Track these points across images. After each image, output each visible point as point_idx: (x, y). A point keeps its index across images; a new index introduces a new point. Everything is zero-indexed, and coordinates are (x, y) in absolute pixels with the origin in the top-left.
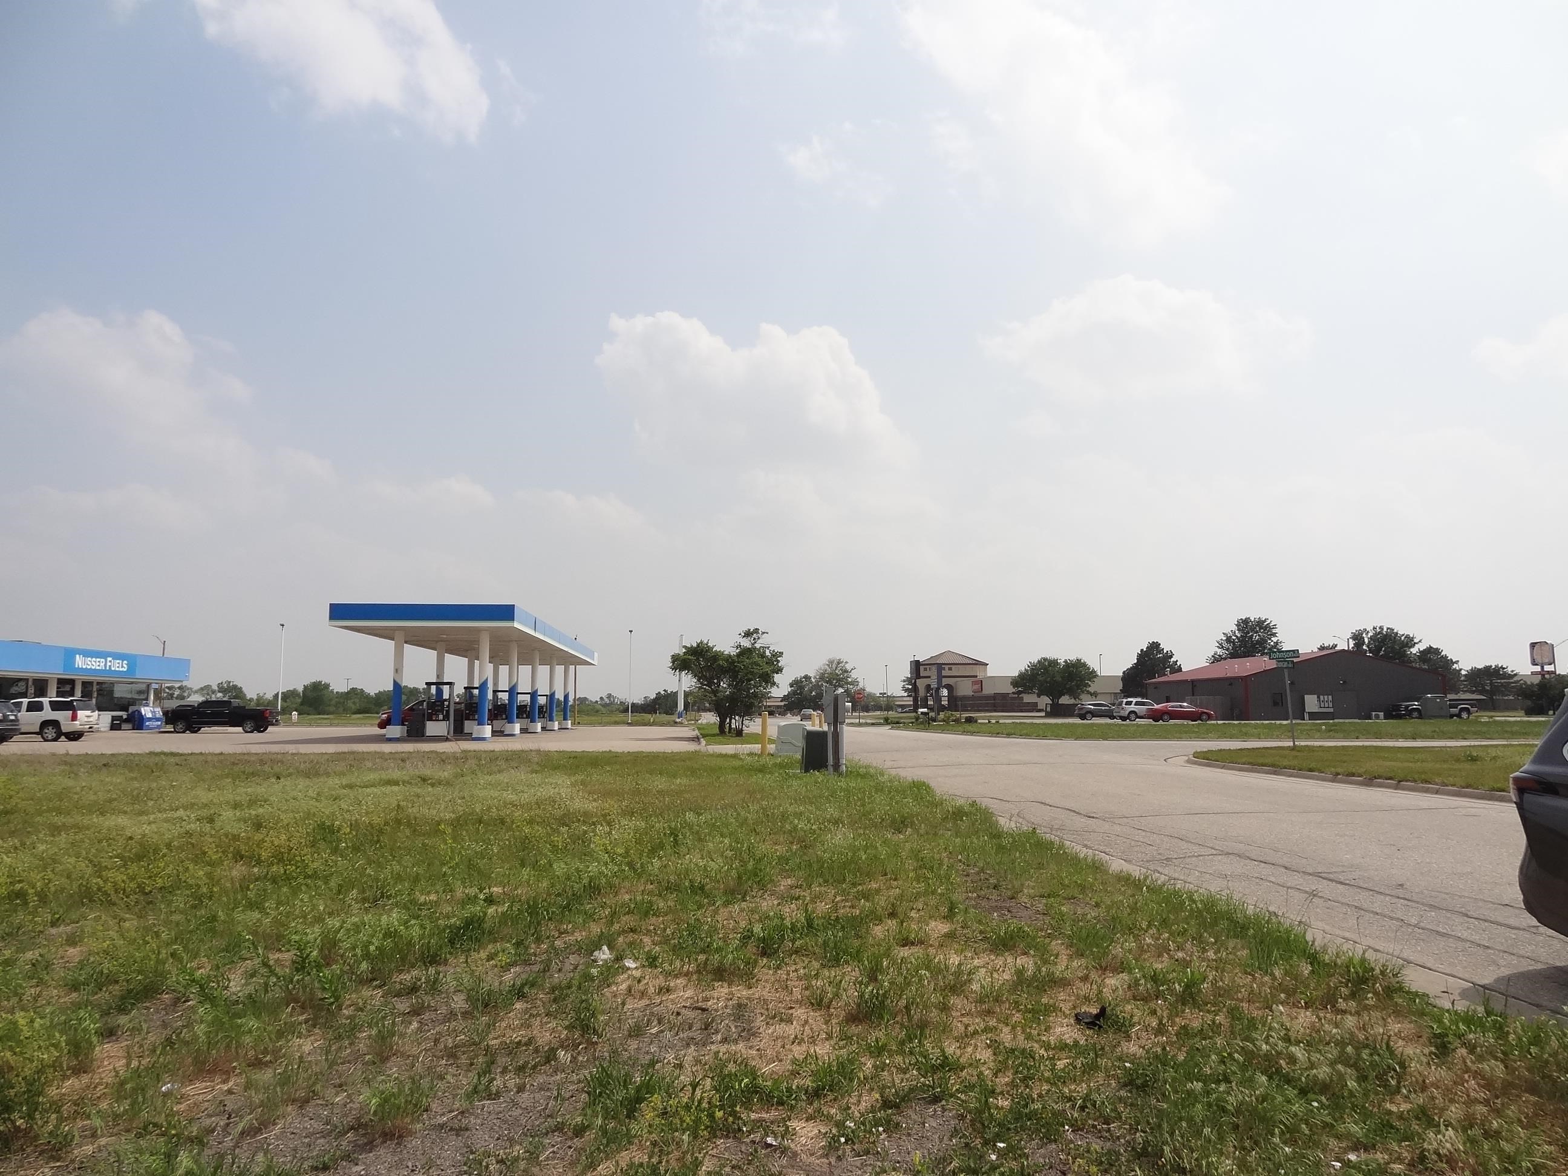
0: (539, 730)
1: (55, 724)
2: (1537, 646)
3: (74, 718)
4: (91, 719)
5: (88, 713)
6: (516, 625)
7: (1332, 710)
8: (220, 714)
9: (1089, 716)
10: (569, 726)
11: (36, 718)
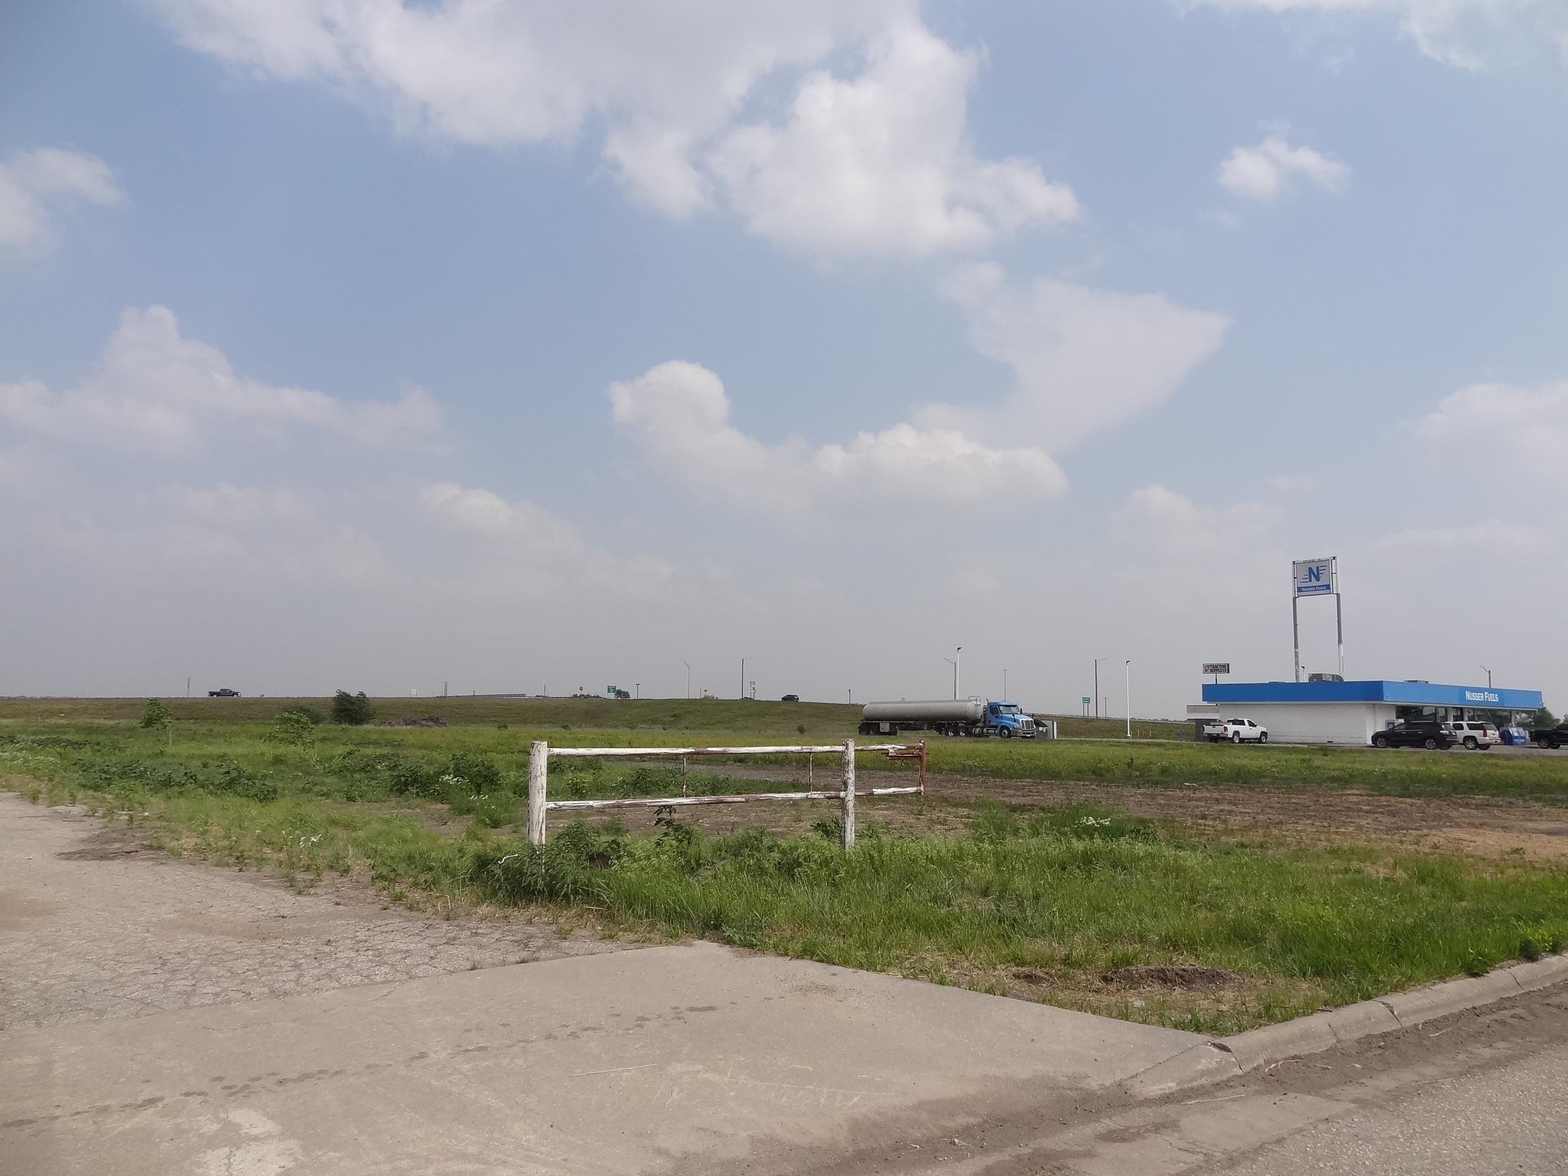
1: (1473, 738)
3: (1485, 735)
4: (1495, 736)
5: (1493, 732)
11: (1461, 734)
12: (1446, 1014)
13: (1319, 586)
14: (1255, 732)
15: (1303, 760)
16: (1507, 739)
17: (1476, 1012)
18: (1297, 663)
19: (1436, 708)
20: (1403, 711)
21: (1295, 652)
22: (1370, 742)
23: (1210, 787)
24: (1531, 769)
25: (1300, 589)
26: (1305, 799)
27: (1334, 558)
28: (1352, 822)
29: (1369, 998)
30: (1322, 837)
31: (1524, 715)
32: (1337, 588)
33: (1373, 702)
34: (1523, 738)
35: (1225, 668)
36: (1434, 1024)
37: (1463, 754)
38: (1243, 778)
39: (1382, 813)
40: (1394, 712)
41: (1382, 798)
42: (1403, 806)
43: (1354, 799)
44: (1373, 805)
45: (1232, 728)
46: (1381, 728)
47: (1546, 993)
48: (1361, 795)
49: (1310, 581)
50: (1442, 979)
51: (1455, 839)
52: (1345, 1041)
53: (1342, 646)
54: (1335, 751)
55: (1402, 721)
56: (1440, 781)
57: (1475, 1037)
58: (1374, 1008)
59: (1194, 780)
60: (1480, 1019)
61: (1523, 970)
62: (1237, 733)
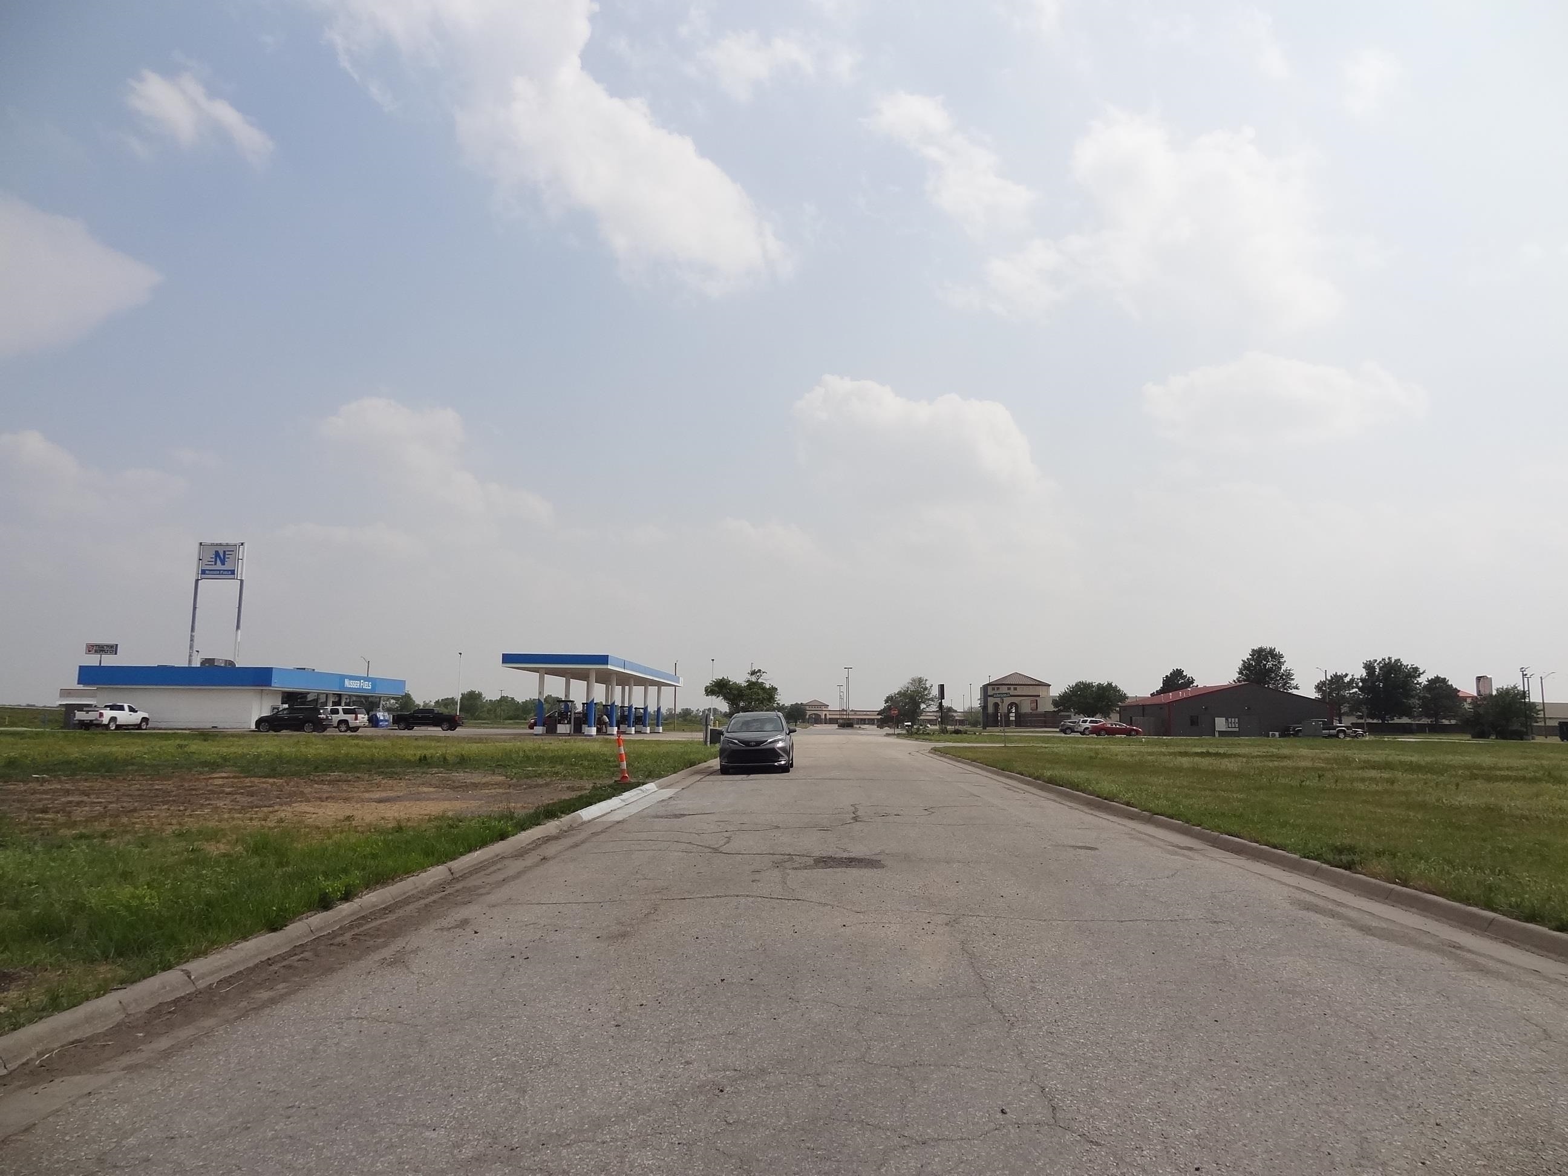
0: (633, 732)
1: (346, 722)
2: (1482, 679)
3: (356, 719)
4: (364, 720)
5: (363, 716)
6: (609, 667)
7: (1237, 729)
8: (428, 718)
9: (1068, 731)
10: (661, 731)
11: (336, 718)
12: (242, 969)
13: (224, 570)
14: (135, 718)
15: (180, 746)
16: (374, 722)
17: (269, 962)
18: (191, 647)
19: (319, 694)
20: (289, 697)
21: (191, 635)
22: (253, 727)
23: (63, 778)
24: (384, 748)
25: (203, 572)
26: (169, 785)
27: (242, 544)
28: (209, 804)
29: (170, 968)
30: (174, 821)
31: (392, 701)
32: (241, 574)
33: (261, 688)
34: (386, 721)
35: (113, 649)
36: (227, 981)
37: (334, 736)
38: (107, 767)
39: (242, 793)
40: (281, 697)
41: (248, 780)
42: (265, 785)
43: (220, 782)
44: (237, 787)
45: (108, 714)
46: (266, 713)
47: (333, 935)
48: (227, 778)
49: (216, 564)
50: (245, 938)
51: (300, 812)
52: (134, 1015)
53: (239, 631)
54: (217, 735)
55: (286, 706)
56: (306, 762)
57: (259, 985)
58: (173, 976)
59: (47, 771)
60: (271, 968)
61: (317, 920)
62: (113, 719)
